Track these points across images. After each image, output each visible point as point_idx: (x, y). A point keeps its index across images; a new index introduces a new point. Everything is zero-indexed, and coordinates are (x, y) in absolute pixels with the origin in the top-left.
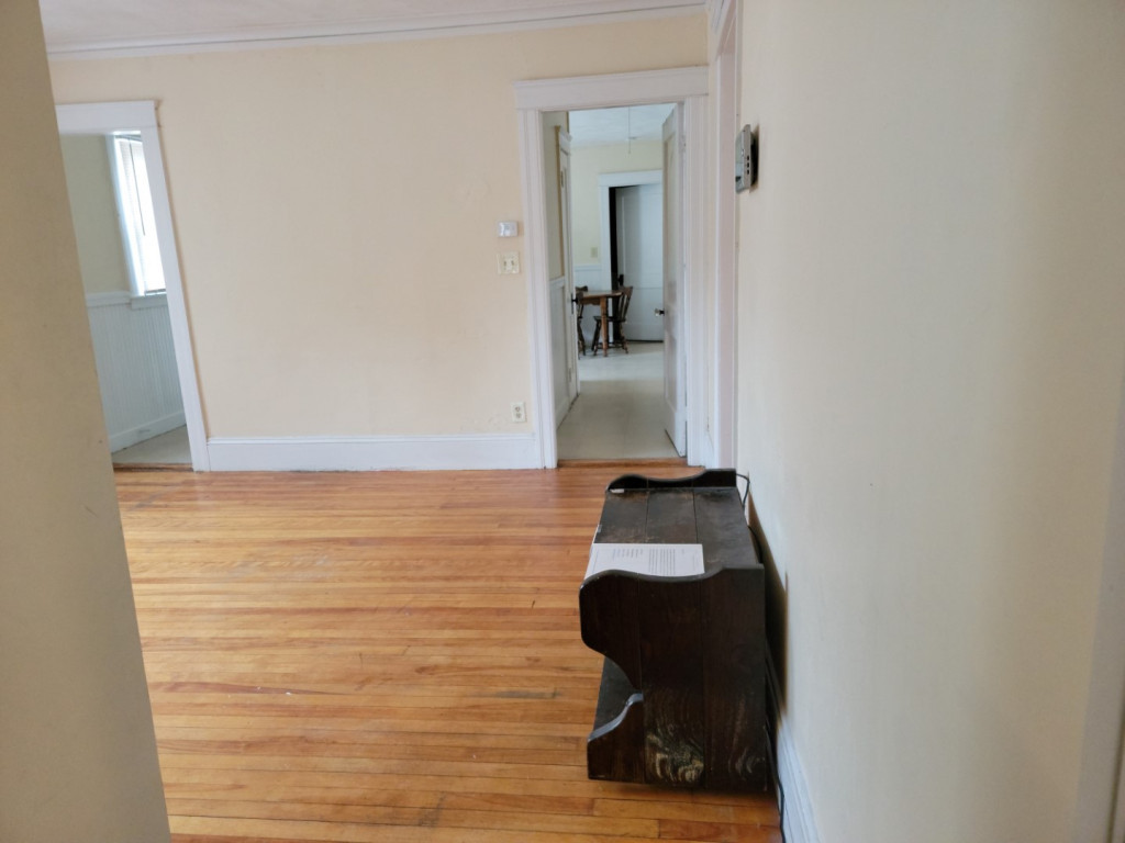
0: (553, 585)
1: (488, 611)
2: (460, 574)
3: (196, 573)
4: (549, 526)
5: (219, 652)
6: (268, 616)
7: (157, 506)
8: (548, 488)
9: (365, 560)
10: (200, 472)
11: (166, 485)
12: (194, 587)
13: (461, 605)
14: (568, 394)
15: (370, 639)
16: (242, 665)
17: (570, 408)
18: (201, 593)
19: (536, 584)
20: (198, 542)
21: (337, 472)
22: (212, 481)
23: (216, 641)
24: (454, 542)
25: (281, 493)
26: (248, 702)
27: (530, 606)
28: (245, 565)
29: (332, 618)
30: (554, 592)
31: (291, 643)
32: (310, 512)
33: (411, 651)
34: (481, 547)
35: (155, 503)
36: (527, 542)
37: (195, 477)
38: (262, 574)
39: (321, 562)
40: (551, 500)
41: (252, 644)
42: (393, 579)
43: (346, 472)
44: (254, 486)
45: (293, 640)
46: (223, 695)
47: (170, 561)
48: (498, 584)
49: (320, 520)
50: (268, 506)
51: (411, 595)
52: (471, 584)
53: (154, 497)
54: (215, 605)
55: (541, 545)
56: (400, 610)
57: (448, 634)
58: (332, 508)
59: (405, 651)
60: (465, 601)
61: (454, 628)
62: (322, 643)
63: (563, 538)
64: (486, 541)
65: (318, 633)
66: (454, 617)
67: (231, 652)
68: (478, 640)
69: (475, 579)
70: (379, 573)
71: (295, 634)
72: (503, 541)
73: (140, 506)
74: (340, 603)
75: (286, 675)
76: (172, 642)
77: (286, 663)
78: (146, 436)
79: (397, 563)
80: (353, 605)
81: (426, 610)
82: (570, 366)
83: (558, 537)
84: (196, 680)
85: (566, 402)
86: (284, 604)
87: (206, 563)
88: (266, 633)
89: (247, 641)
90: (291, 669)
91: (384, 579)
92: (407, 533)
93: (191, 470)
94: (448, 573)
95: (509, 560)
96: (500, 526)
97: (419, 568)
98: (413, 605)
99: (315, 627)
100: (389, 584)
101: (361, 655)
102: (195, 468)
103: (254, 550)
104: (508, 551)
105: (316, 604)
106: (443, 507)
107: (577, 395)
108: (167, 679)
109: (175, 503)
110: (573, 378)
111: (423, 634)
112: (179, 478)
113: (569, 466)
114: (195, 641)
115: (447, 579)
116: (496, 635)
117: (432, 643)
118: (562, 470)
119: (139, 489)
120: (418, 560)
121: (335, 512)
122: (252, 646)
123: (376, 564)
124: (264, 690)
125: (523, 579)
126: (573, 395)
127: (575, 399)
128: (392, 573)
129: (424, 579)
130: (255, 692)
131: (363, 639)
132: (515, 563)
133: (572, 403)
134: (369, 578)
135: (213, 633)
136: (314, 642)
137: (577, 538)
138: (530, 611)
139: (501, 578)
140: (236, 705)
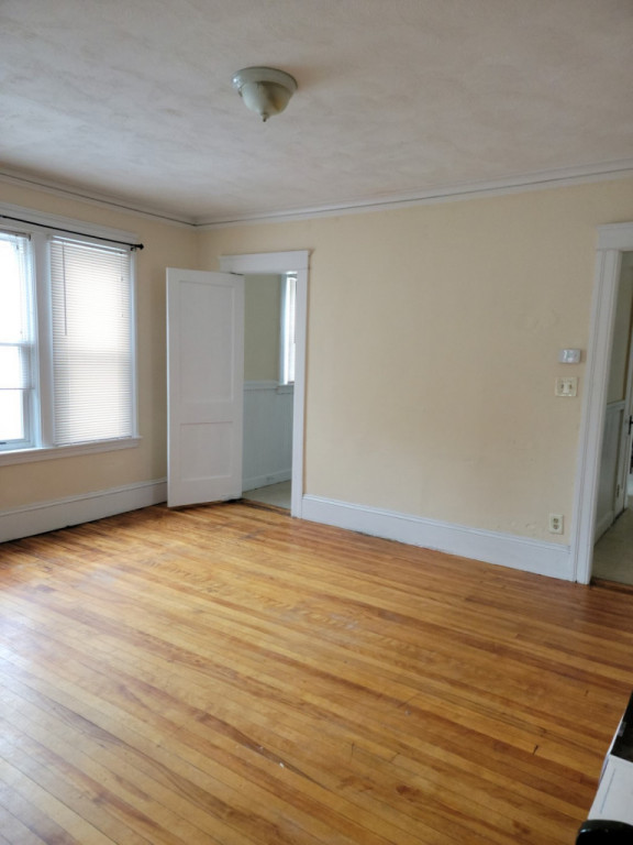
0: (564, 731)
1: (485, 739)
2: (466, 681)
3: (260, 608)
4: (570, 652)
5: (248, 694)
6: (293, 670)
7: (258, 540)
8: (576, 606)
9: (386, 636)
10: (295, 518)
11: (269, 523)
12: (254, 620)
13: (460, 721)
14: (613, 509)
15: (366, 729)
16: (255, 715)
17: (614, 523)
18: (257, 628)
19: (543, 723)
20: (272, 578)
21: (389, 540)
22: (301, 527)
23: (249, 681)
24: (468, 642)
25: (343, 549)
26: (249, 761)
27: (531, 751)
28: (295, 610)
29: (340, 691)
30: (561, 740)
31: (302, 706)
32: (357, 574)
33: (400, 760)
34: (494, 656)
35: (258, 537)
36: (543, 665)
37: (289, 521)
38: (304, 624)
39: (350, 626)
40: (576, 621)
41: (274, 695)
42: (404, 666)
43: (396, 542)
44: (326, 538)
45: (303, 703)
46: (233, 742)
47: (248, 590)
48: (503, 709)
49: (363, 583)
50: (331, 559)
51: (417, 692)
52: (474, 697)
53: (259, 532)
54: (262, 644)
55: (559, 673)
56: (401, 705)
57: (438, 753)
58: (375, 574)
59: (394, 758)
60: (464, 716)
61: (447, 749)
62: (326, 717)
63: (583, 672)
64: (500, 651)
65: (325, 704)
66: (449, 734)
67: (255, 698)
68: (466, 773)
69: (482, 693)
70: (393, 654)
71: (308, 698)
72: (519, 656)
73: (248, 537)
74: (353, 677)
75: (286, 742)
76: (220, 670)
77: (292, 729)
78: (271, 482)
79: (412, 649)
80: (362, 684)
81: (425, 715)
82: (619, 482)
83: (577, 670)
84: (220, 718)
85: (609, 516)
86: (310, 661)
87: (270, 600)
88: (287, 688)
89: (271, 690)
90: (292, 736)
91: (396, 663)
92: (430, 618)
93: (289, 515)
94: (456, 676)
95: (519, 681)
96: (519, 637)
97: (430, 661)
98: (413, 703)
99: (325, 696)
100: (399, 670)
101: (353, 745)
102: (292, 514)
103: (306, 598)
104: (518, 669)
105: (334, 671)
106: (468, 599)
107: (624, 510)
108: (202, 706)
109: (269, 540)
110: (621, 492)
111: (415, 743)
112: (280, 519)
113: (602, 586)
114: (235, 674)
115: (453, 683)
116: (487, 775)
117: (418, 758)
118: (595, 589)
119: (253, 523)
120: (432, 651)
121: (376, 579)
122: (272, 697)
123: (394, 643)
124: (265, 753)
125: (530, 710)
126: (618, 509)
127: (621, 514)
128: (405, 659)
129: (432, 675)
130: (258, 751)
131: (360, 726)
132: (525, 688)
133: (617, 517)
134: (384, 657)
135: (250, 672)
136: (320, 714)
137: (599, 677)
138: (531, 758)
139: (507, 702)
140: (239, 759)
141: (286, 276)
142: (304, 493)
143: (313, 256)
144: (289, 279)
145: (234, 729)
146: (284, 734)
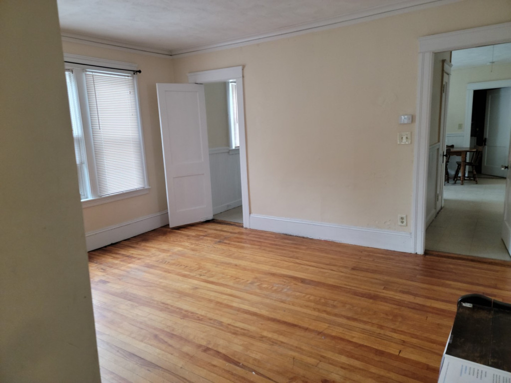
0: (414, 341)
1: (370, 349)
2: (356, 317)
3: (231, 283)
4: (415, 295)
5: (229, 334)
6: (255, 318)
7: (225, 243)
8: (417, 268)
9: (307, 294)
10: (246, 228)
11: (231, 233)
12: (229, 291)
13: (354, 340)
14: (435, 209)
15: (300, 348)
16: (236, 346)
17: (436, 216)
18: (231, 295)
19: (403, 337)
20: (236, 265)
21: (303, 238)
22: (250, 234)
23: (230, 327)
24: (356, 294)
25: (276, 245)
26: (234, 372)
27: (397, 354)
28: (252, 283)
29: (283, 328)
30: (414, 346)
31: (262, 338)
32: (286, 259)
33: (323, 365)
34: (371, 301)
35: (225, 241)
36: (400, 304)
37: (243, 230)
38: (258, 291)
39: (285, 290)
40: (418, 277)
41: (245, 334)
42: (319, 310)
43: (307, 238)
44: (266, 239)
45: (263, 337)
46: (224, 362)
47: (223, 274)
48: (378, 331)
49: (291, 264)
50: (269, 251)
51: (327, 325)
52: (362, 326)
53: (226, 238)
54: (235, 305)
55: (409, 307)
56: (319, 333)
57: (343, 359)
58: (297, 258)
59: (318, 364)
60: (357, 338)
61: (348, 356)
62: (276, 343)
63: (424, 306)
64: (374, 297)
65: (275, 336)
66: (349, 348)
67: (234, 336)
68: (360, 369)
69: (365, 323)
70: (312, 304)
71: (265, 334)
72: (385, 300)
73: (220, 242)
74: (289, 319)
75: (255, 359)
76: (212, 321)
77: (258, 352)
78: (230, 208)
79: (323, 301)
80: (296, 323)
81: (334, 338)
82: (438, 192)
83: (420, 305)
84: (215, 349)
85: (433, 212)
86: (264, 312)
87: (237, 278)
88: (252, 328)
89: (243, 331)
90: (258, 357)
91: (314, 309)
92: (331, 281)
93: (242, 227)
94: (350, 314)
95: (387, 315)
96: (384, 289)
97: (334, 306)
98: (326, 332)
99: (275, 332)
100: (316, 313)
101: (294, 358)
102: (244, 226)
103: (258, 275)
104: (386, 307)
105: (278, 317)
106: (353, 269)
107: (442, 208)
108: (204, 343)
109: (233, 243)
110: (440, 198)
111: (329, 355)
112: (237, 230)
113: (432, 255)
114: (221, 323)
115: (348, 318)
116: (373, 370)
117: (332, 363)
118: (427, 256)
119: (222, 233)
120: (334, 301)
121: (298, 261)
122: (244, 335)
123: (312, 298)
124: (243, 367)
125: (394, 331)
126: (439, 208)
127: (440, 211)
128: (319, 307)
129: (336, 315)
130: (238, 366)
131: (297, 347)
132: (391, 317)
133: (438, 213)
134: (307, 307)
135: (230, 321)
136: (273, 342)
137: (434, 308)
138: (397, 358)
139: (381, 327)
140: (228, 372)
141: (229, 82)
142: (250, 214)
143: (245, 69)
144: (230, 84)
145: (224, 355)
146: (253, 355)
